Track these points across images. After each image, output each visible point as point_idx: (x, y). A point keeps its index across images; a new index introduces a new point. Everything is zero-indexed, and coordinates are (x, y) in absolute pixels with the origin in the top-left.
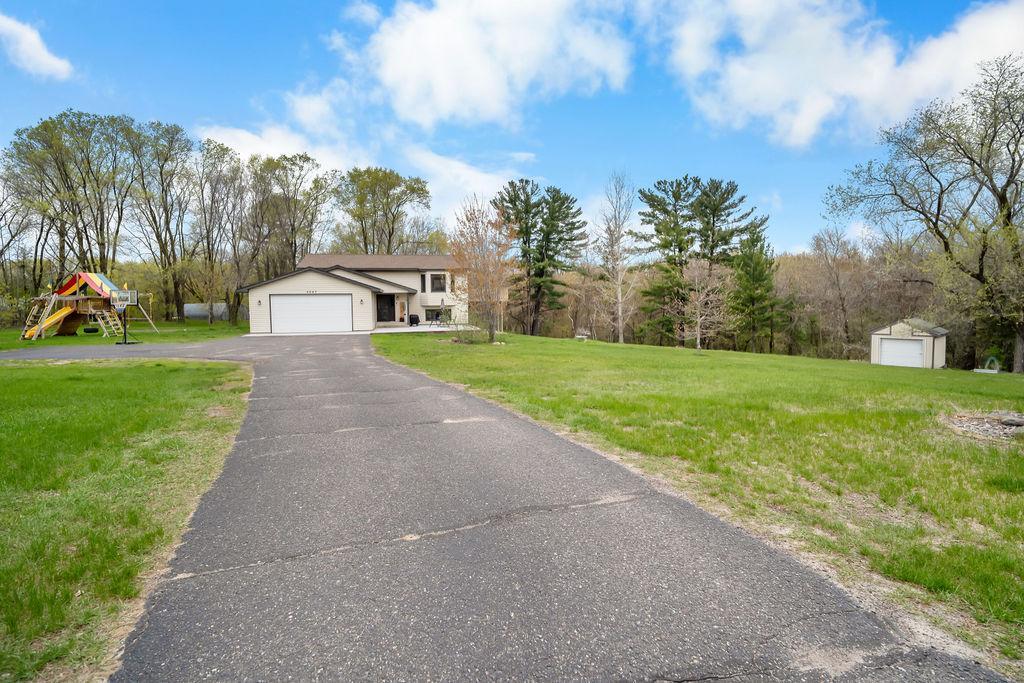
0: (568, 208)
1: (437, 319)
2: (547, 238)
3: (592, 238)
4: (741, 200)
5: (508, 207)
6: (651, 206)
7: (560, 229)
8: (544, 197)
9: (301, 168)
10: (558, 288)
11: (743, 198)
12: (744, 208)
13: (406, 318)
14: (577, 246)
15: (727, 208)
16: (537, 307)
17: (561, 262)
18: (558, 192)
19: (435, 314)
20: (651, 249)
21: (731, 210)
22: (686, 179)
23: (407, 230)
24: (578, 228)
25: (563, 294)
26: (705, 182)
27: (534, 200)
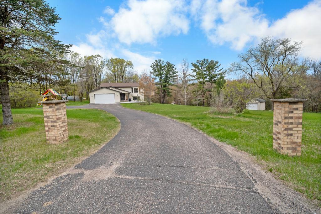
0: (173, 68)
1: (136, 100)
2: (166, 76)
3: (179, 76)
4: (219, 66)
5: (155, 68)
6: (195, 67)
7: (170, 73)
8: (165, 65)
9: (98, 59)
10: (170, 91)
11: (220, 65)
12: (220, 68)
13: (128, 99)
14: (175, 78)
15: (215, 68)
16: (164, 96)
17: (171, 83)
18: (169, 63)
19: (135, 98)
20: (195, 79)
21: (217, 69)
22: (204, 60)
23: (127, 75)
24: (175, 73)
25: (171, 92)
26: (209, 60)
27: (163, 65)
